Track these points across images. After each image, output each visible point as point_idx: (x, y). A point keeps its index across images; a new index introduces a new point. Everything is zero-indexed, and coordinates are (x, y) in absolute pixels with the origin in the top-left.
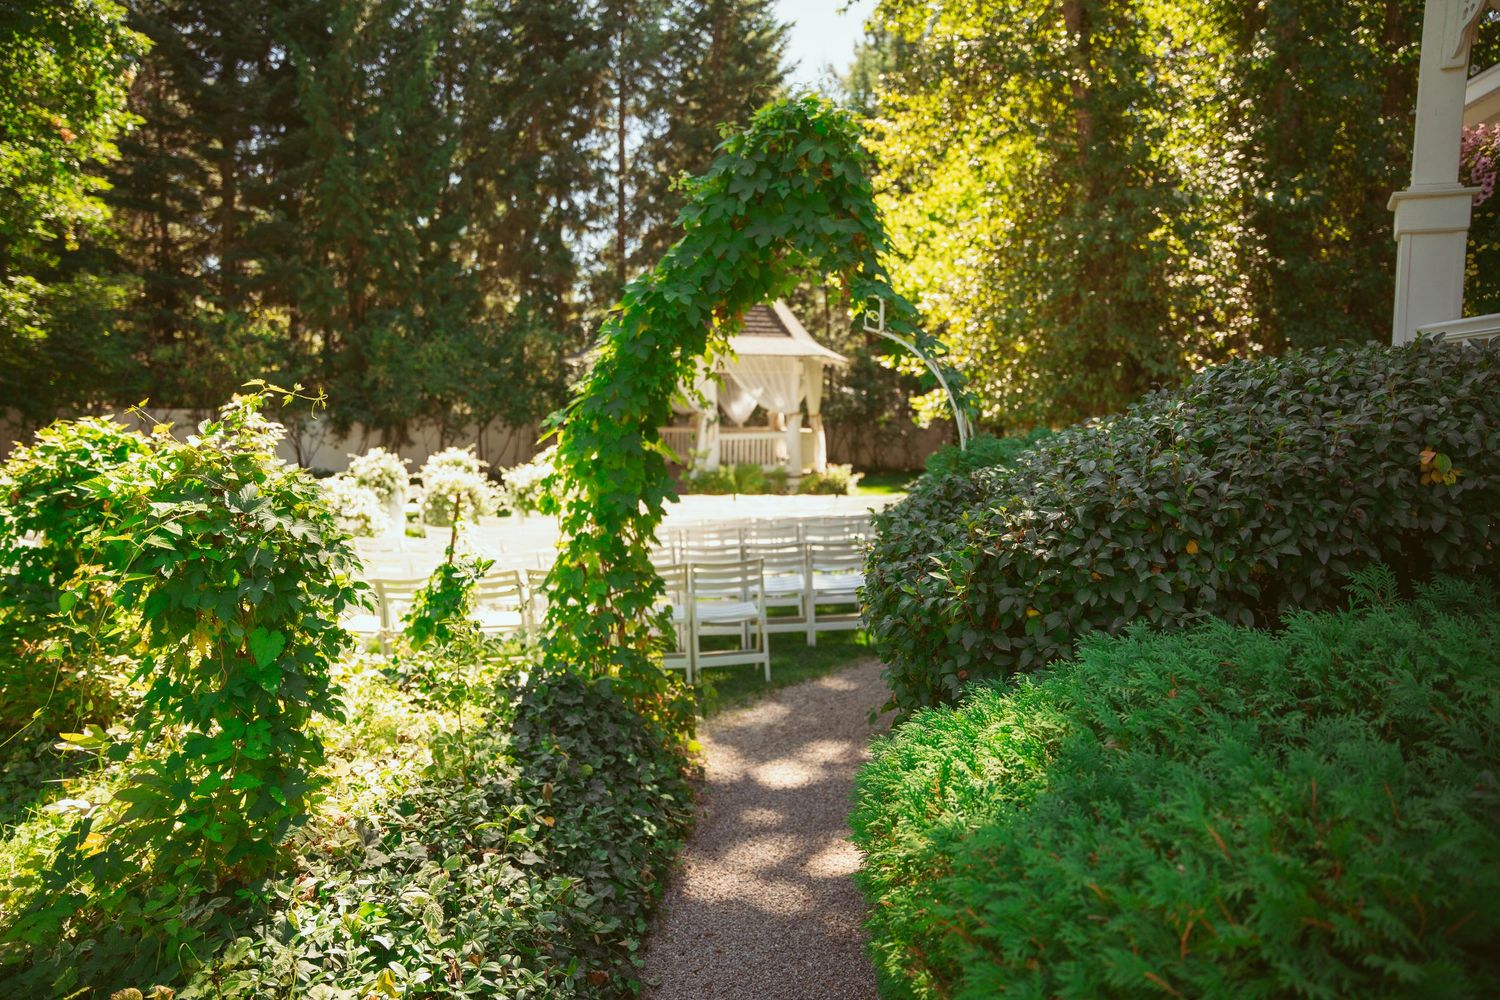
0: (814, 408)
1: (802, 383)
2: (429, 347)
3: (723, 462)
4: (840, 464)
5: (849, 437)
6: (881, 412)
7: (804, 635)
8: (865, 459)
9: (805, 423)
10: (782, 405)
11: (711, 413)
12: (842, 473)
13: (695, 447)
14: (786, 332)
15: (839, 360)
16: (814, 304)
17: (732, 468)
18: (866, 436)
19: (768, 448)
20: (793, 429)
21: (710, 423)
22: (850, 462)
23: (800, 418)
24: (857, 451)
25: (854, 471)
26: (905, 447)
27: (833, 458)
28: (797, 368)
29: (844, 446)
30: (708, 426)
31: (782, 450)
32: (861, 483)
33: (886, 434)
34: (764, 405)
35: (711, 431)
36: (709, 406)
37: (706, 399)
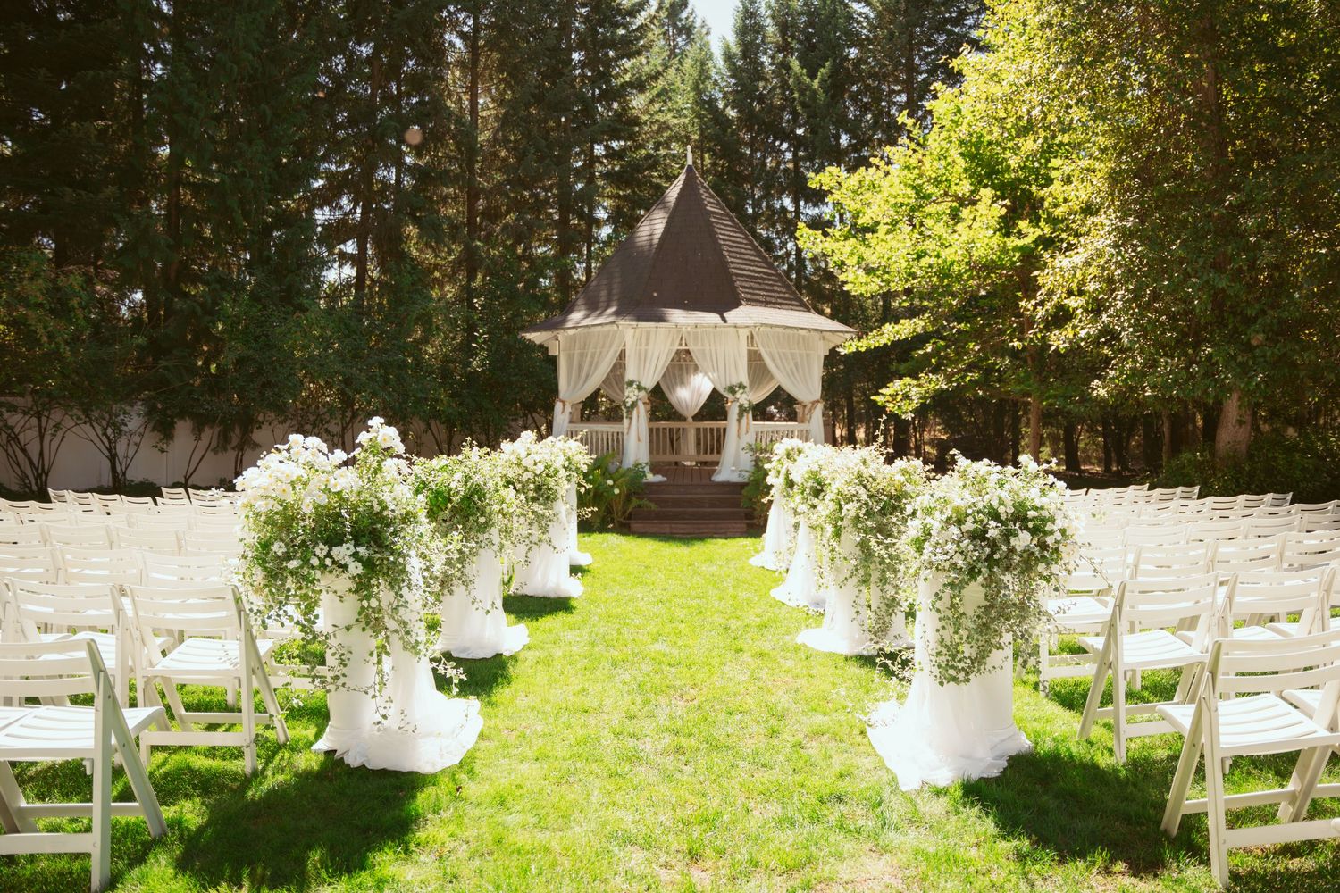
11: (743, 398)
14: (805, 306)
21: (743, 411)
28: (821, 348)
35: (744, 421)
36: (741, 391)
37: (735, 382)
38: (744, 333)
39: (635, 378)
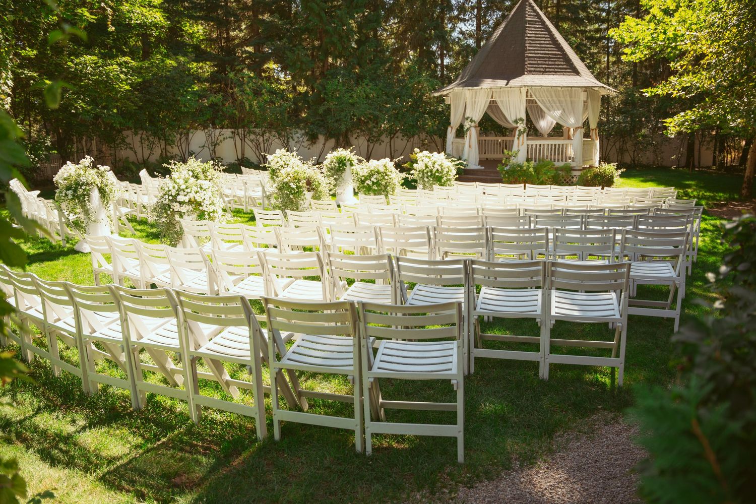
0: (593, 125)
1: (585, 107)
2: (359, 90)
3: (528, 160)
4: (609, 163)
5: (618, 145)
6: (640, 130)
7: (535, 365)
8: (627, 159)
9: (586, 135)
10: (572, 122)
11: (521, 126)
12: (610, 168)
13: (510, 149)
14: (576, 72)
15: (612, 92)
16: (599, 62)
17: (532, 163)
18: (629, 145)
19: (560, 151)
20: (577, 138)
21: (521, 133)
22: (617, 162)
23: (583, 130)
24: (622, 154)
25: (618, 168)
26: (655, 152)
27: (604, 159)
28: (583, 96)
29: (614, 151)
30: (519, 135)
31: (570, 152)
32: (622, 176)
33: (641, 143)
34: (561, 123)
35: (521, 138)
36: (521, 122)
37: (518, 117)
38: (524, 90)
39: (470, 116)
